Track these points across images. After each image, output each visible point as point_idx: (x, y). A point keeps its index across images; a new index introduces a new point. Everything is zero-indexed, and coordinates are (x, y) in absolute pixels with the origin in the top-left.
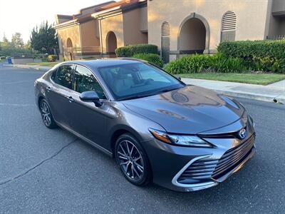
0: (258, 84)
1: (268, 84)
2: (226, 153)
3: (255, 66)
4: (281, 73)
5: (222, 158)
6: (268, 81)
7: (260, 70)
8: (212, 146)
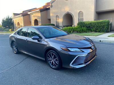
0: (93, 36)
1: (97, 36)
2: (88, 54)
3: (92, 30)
4: (101, 32)
5: (87, 56)
6: (96, 35)
7: (93, 31)
8: (83, 52)
